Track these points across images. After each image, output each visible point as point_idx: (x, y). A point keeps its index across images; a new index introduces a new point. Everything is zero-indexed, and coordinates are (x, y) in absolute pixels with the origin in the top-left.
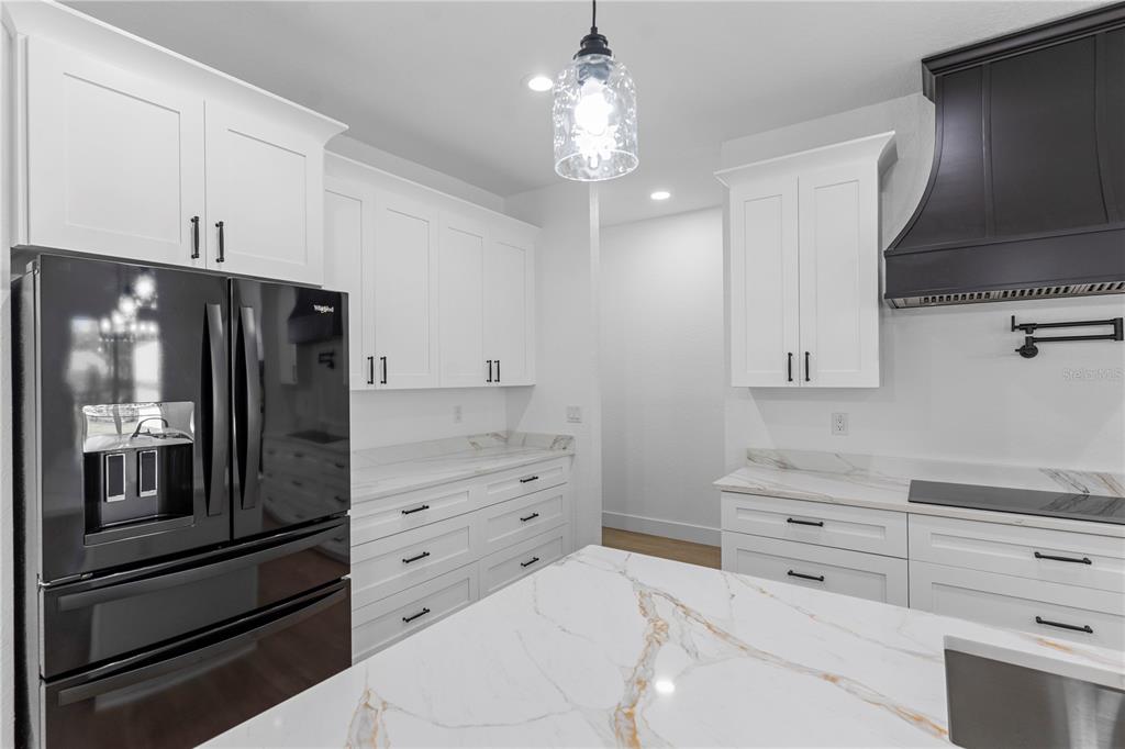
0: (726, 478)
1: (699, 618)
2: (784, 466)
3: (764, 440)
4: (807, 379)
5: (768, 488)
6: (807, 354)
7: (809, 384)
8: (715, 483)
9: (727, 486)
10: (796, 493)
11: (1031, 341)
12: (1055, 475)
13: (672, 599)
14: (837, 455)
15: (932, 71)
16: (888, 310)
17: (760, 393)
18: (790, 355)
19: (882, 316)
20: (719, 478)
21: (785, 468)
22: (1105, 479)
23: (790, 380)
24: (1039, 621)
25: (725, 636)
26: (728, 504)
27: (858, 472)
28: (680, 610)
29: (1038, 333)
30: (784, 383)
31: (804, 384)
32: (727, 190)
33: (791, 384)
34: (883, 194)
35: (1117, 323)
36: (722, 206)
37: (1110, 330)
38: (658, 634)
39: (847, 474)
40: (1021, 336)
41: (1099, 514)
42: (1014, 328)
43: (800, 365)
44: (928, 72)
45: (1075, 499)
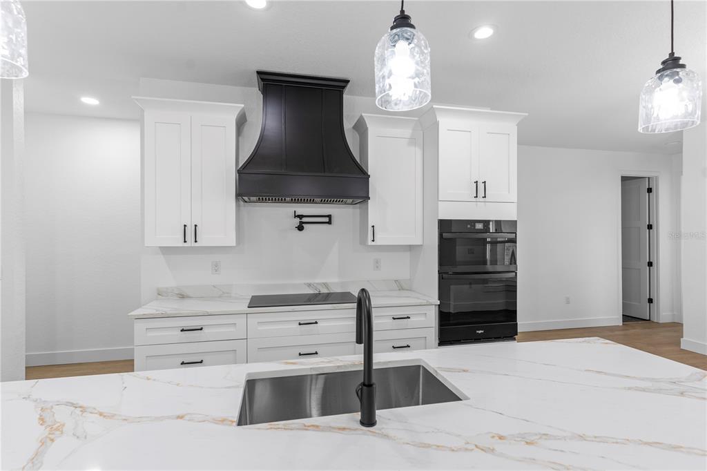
0: (139, 310)
1: (94, 411)
2: (182, 297)
3: (169, 281)
4: (196, 241)
5: (168, 312)
6: (196, 226)
7: (196, 245)
8: (129, 314)
9: (138, 316)
10: (185, 312)
11: (302, 223)
12: (309, 285)
13: (72, 405)
14: (214, 287)
15: (261, 79)
16: (242, 203)
17: (166, 251)
18: (185, 226)
19: (238, 206)
20: (133, 311)
21: (183, 298)
22: (325, 285)
23: (185, 242)
24: (300, 354)
25: (112, 416)
26: (139, 327)
27: (226, 295)
28: (78, 411)
29: (304, 220)
30: (181, 244)
31: (194, 244)
32: (143, 111)
33: (185, 245)
34: (240, 138)
35: (329, 216)
36: (139, 121)
37: (327, 220)
38: (53, 434)
39: (220, 297)
40: (298, 220)
41: (324, 301)
42: (295, 216)
43: (190, 232)
44: (260, 80)
45: (316, 295)
